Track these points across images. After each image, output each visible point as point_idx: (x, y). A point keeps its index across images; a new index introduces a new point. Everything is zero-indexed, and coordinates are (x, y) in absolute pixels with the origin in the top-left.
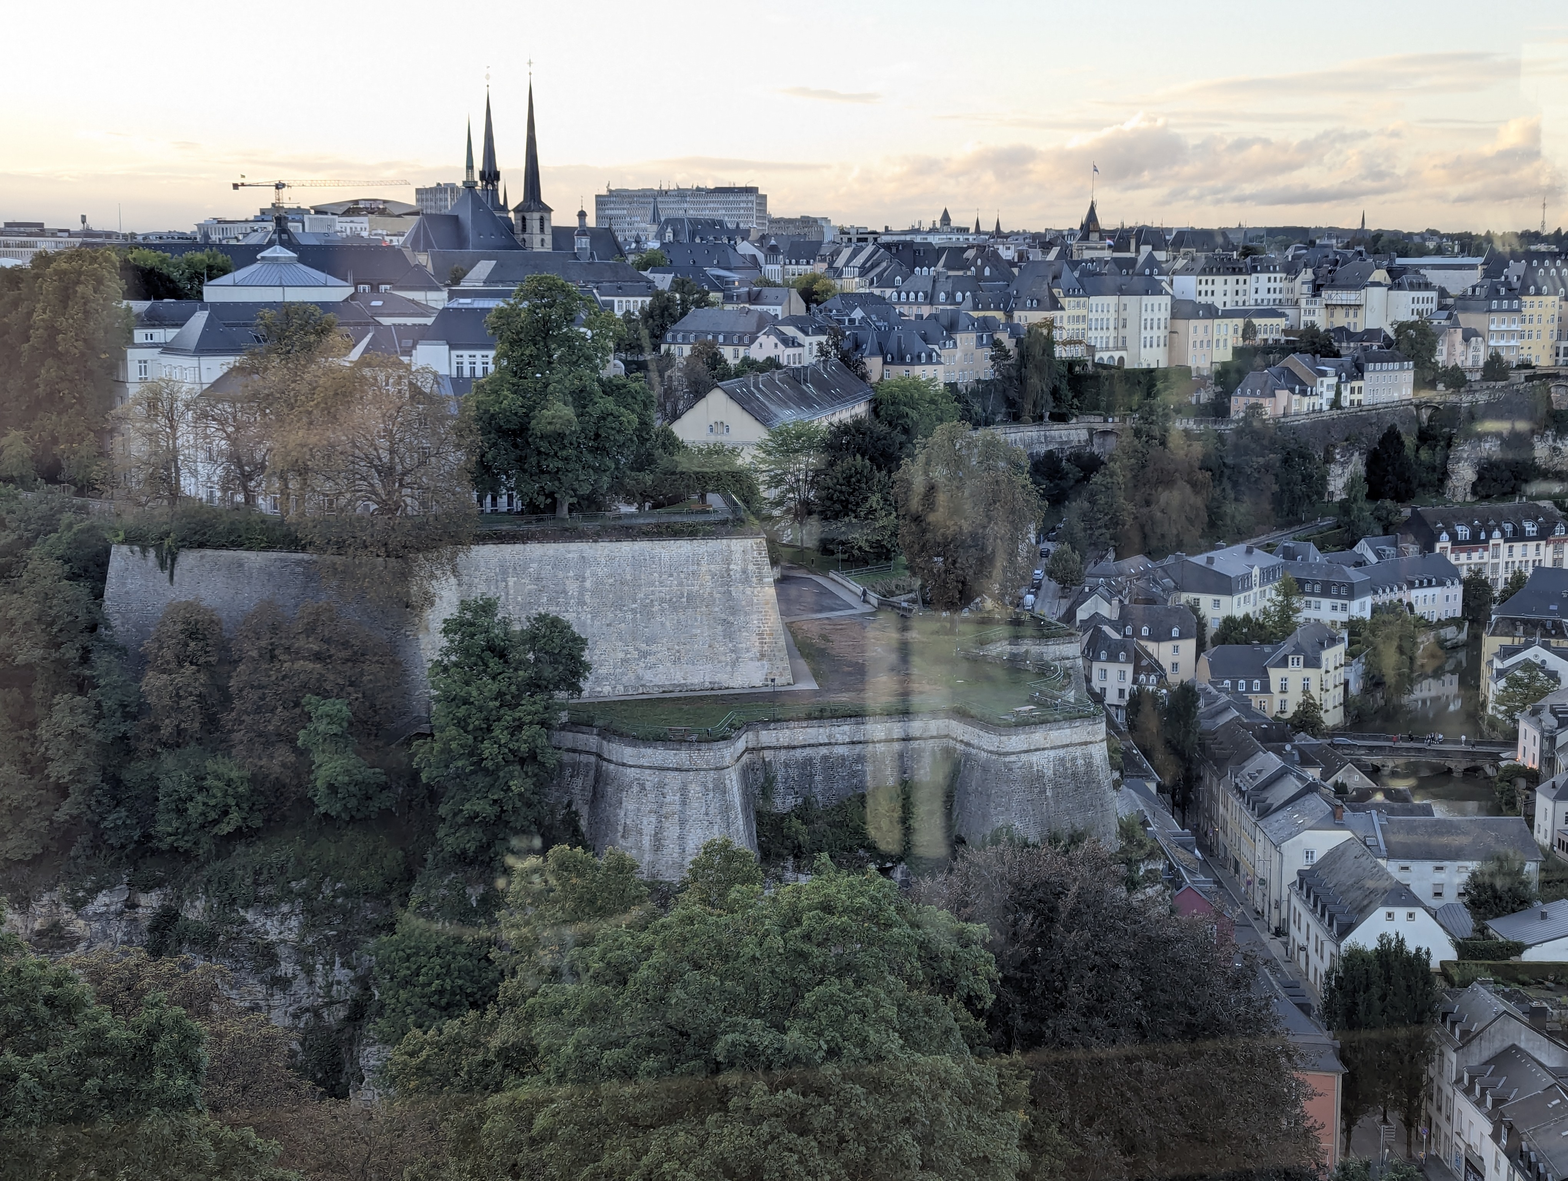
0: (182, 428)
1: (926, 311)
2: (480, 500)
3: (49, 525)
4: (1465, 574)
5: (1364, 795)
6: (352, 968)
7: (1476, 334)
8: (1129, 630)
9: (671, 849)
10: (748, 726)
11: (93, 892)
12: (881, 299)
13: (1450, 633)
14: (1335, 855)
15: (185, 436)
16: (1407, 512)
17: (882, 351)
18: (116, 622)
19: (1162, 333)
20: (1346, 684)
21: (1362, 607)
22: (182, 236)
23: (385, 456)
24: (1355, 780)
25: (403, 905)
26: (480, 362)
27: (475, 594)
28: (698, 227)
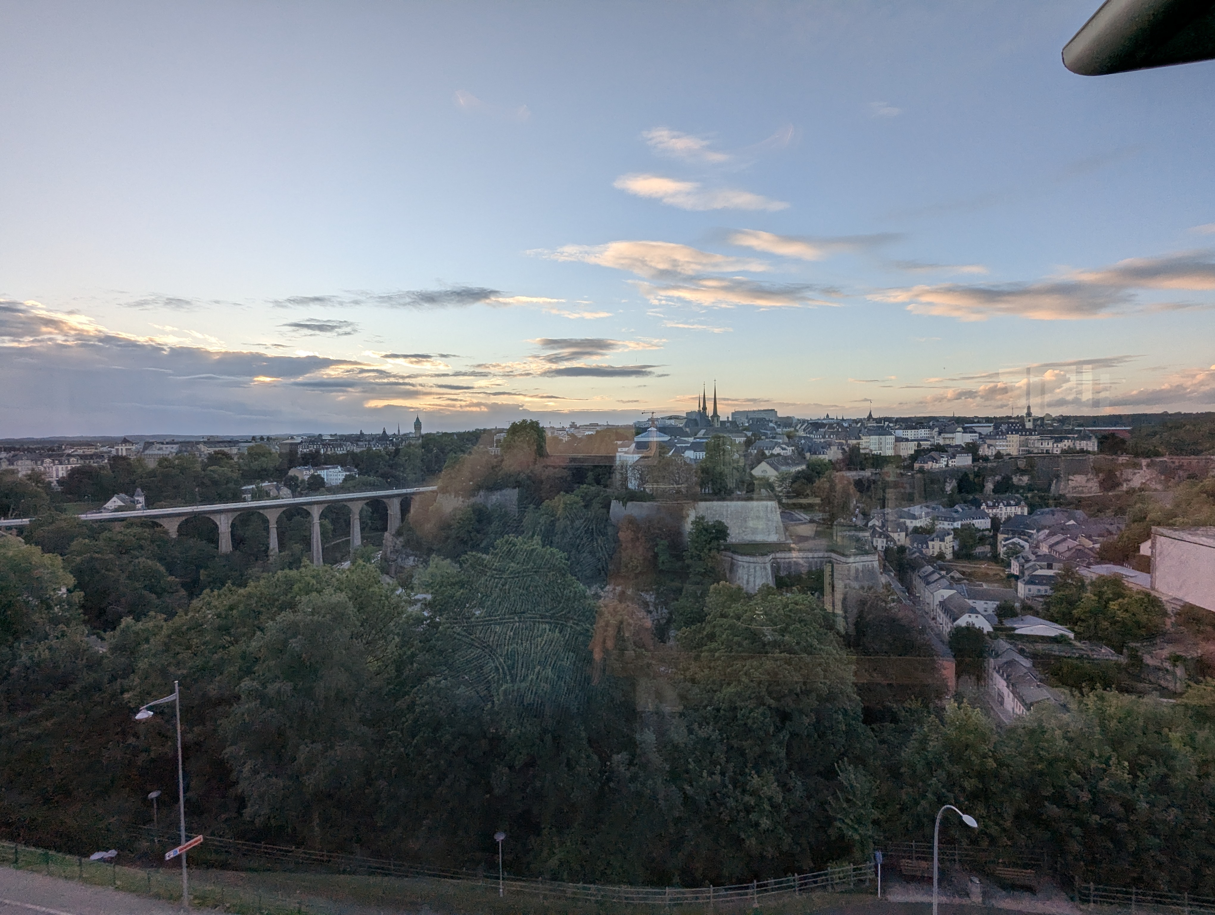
0: (629, 472)
1: (822, 440)
2: (701, 490)
3: (598, 495)
4: (991, 515)
5: (959, 580)
6: (668, 610)
7: (991, 445)
8: (884, 529)
9: (751, 584)
10: (773, 552)
11: (605, 586)
12: (809, 438)
13: (987, 533)
14: (951, 597)
15: (629, 474)
16: (971, 497)
17: (810, 451)
18: (612, 519)
19: (892, 446)
20: (953, 547)
21: (958, 525)
22: (630, 425)
23: (677, 479)
24: (957, 575)
25: (681, 594)
26: (702, 455)
27: (699, 515)
28: (759, 420)
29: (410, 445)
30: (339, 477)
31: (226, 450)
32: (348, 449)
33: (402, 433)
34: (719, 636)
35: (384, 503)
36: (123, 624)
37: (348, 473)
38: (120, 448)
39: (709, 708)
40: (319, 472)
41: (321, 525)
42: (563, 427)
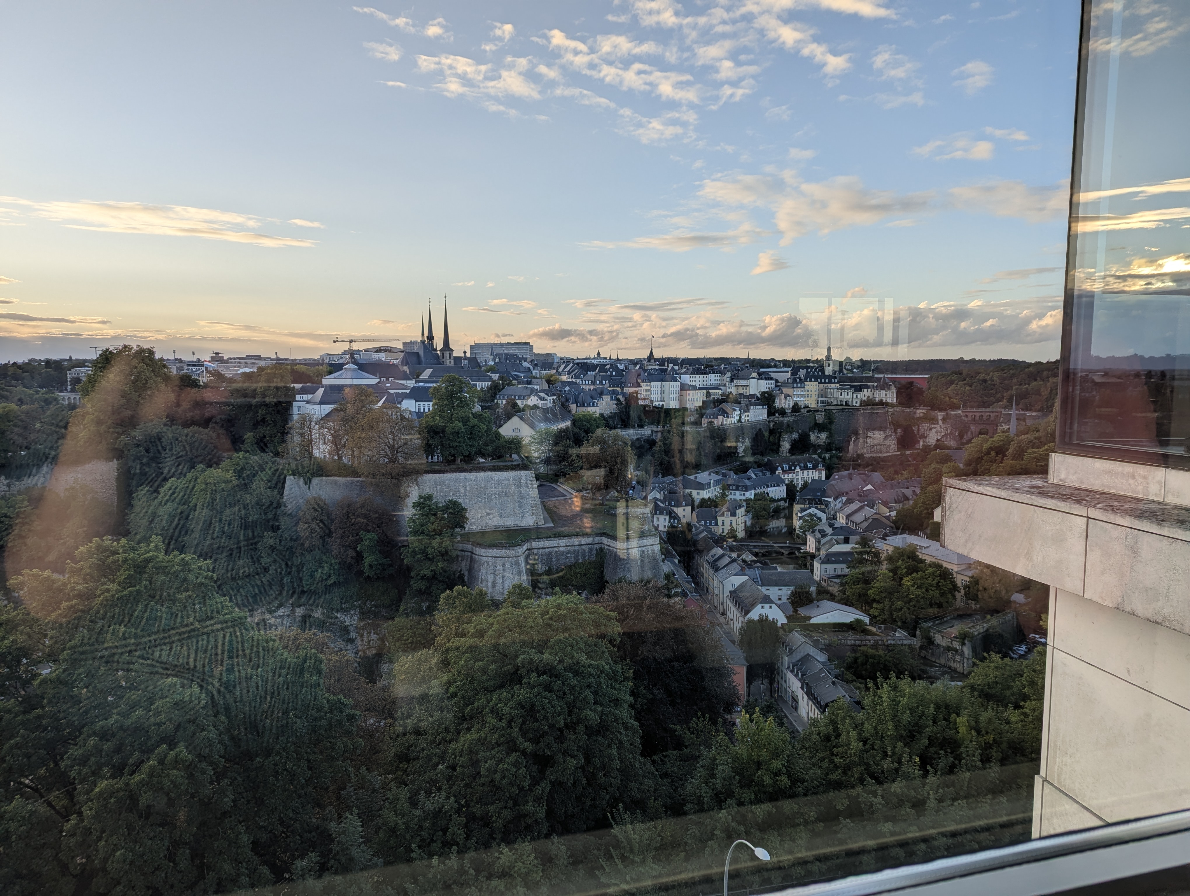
0: (314, 431)
1: (592, 387)
2: (427, 458)
3: (263, 468)
4: (787, 482)
5: (752, 563)
6: (378, 634)
7: (789, 396)
8: (667, 503)
9: (499, 587)
10: (528, 540)
11: (278, 608)
12: (576, 383)
13: (782, 503)
14: (742, 585)
15: (315, 434)
16: (766, 460)
17: (576, 402)
18: (288, 505)
19: (677, 395)
20: (745, 522)
21: (751, 494)
22: (314, 360)
23: (391, 441)
24: (749, 557)
25: (398, 610)
26: (427, 406)
27: (425, 492)
28: (508, 357)
34: (455, 663)
39: (441, 767)
42: (199, 360)
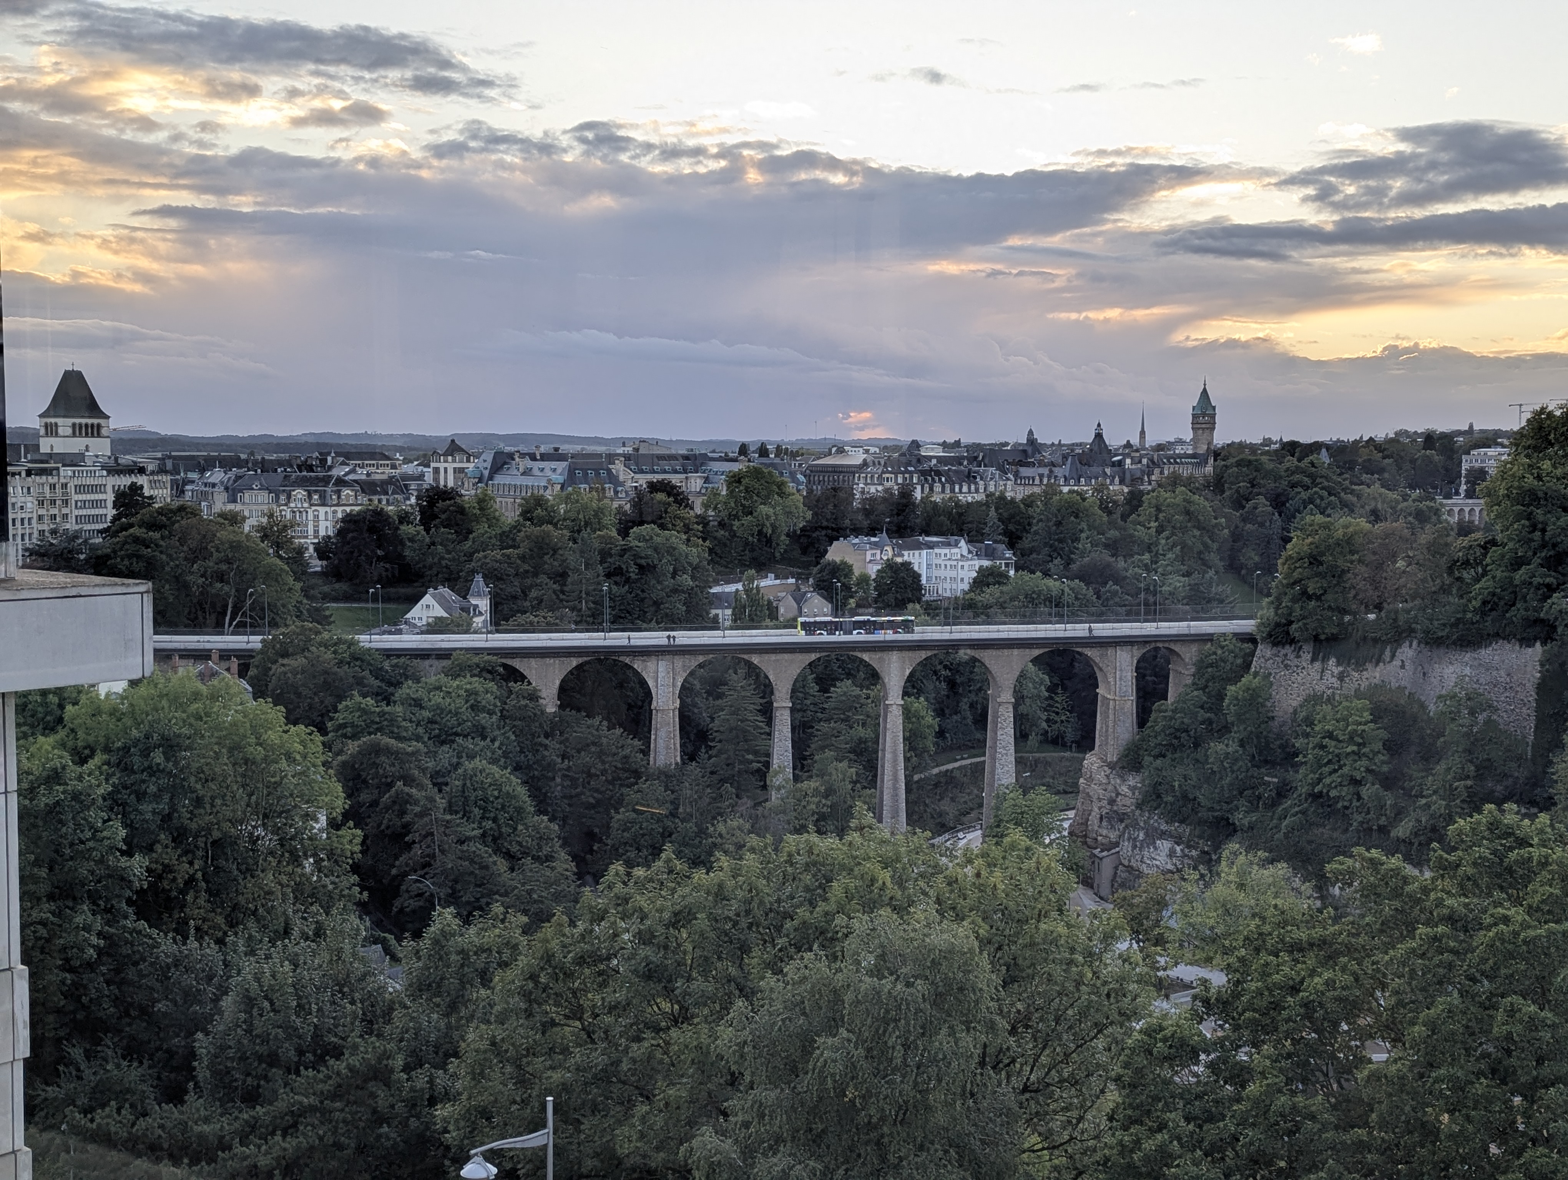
29: (1175, 481)
30: (962, 574)
31: (675, 479)
32: (992, 489)
33: (1151, 440)
35: (1088, 661)
36: (433, 929)
37: (986, 563)
38: (442, 466)
40: (907, 556)
41: (908, 714)
